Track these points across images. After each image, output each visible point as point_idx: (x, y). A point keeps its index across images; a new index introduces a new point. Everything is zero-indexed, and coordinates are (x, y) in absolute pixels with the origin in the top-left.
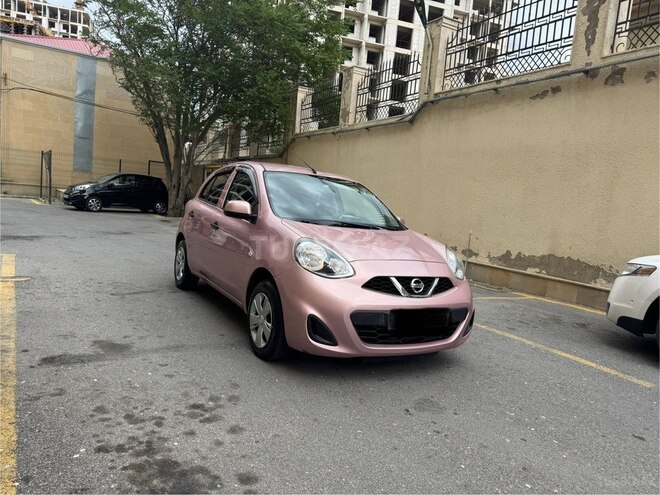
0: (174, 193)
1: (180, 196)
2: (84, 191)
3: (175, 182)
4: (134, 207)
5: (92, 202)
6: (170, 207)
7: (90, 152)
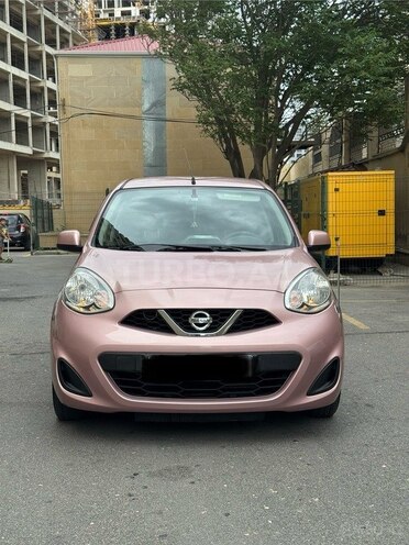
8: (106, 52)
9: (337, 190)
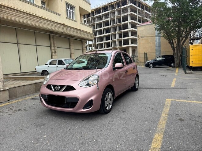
0: (176, 59)
1: (178, 60)
2: (149, 62)
3: (176, 56)
4: (168, 66)
5: (151, 65)
6: (175, 64)
7: (160, 50)
8: (147, 24)
9: (192, 49)
